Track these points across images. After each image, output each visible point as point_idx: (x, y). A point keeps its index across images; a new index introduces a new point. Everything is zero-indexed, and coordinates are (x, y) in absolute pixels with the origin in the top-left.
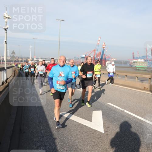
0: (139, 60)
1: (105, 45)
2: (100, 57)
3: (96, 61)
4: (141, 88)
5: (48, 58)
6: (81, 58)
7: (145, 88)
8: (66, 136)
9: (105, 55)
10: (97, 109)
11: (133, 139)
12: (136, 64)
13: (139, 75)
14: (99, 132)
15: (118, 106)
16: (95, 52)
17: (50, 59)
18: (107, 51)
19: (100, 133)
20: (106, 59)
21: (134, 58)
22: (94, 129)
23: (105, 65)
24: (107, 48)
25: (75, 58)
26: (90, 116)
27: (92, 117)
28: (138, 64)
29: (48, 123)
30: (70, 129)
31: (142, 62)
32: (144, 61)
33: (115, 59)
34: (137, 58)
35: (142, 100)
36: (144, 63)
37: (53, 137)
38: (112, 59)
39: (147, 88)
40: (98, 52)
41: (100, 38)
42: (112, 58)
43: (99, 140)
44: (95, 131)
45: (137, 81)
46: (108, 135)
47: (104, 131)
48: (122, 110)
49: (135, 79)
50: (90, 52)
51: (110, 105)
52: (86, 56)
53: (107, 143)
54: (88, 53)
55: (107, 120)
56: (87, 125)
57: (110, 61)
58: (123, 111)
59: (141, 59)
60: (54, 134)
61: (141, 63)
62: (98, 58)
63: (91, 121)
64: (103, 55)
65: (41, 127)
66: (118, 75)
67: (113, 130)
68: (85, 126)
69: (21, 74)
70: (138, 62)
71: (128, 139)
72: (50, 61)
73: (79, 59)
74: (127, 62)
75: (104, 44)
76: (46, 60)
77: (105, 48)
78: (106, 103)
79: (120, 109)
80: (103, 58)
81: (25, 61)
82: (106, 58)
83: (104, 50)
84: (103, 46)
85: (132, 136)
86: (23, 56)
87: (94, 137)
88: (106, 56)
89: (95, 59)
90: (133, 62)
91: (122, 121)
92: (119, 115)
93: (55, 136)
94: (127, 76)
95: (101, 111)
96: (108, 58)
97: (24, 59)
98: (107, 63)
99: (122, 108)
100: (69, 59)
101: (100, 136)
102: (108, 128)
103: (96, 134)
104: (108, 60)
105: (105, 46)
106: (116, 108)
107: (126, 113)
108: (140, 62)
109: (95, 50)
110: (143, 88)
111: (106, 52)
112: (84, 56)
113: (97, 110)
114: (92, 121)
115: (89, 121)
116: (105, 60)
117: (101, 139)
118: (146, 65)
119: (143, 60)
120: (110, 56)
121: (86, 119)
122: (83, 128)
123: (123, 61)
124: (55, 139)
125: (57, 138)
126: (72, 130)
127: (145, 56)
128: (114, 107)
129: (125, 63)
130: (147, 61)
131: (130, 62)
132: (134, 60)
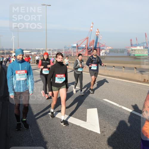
0: (138, 48)
1: (99, 32)
2: (93, 46)
3: (88, 51)
4: (140, 80)
5: (34, 49)
6: (71, 48)
7: (145, 80)
8: (58, 139)
9: (99, 43)
10: (91, 106)
11: (133, 139)
12: (135, 52)
13: (137, 66)
14: (94, 132)
15: (115, 102)
16: (87, 40)
17: (36, 50)
18: (101, 38)
19: (97, 133)
20: (101, 48)
21: (132, 45)
22: (89, 129)
23: (100, 55)
25: (65, 48)
26: (84, 115)
27: (86, 116)
28: (137, 52)
29: (37, 125)
30: (63, 131)
31: (141, 49)
32: (144, 48)
33: (110, 48)
34: (136, 45)
35: (142, 94)
36: (143, 51)
37: (44, 141)
38: (108, 48)
39: (147, 80)
40: (91, 40)
41: (93, 24)
42: (107, 47)
43: (95, 142)
44: (91, 131)
45: (136, 72)
46: (104, 135)
47: (100, 131)
48: (120, 106)
49: (134, 70)
50: (82, 40)
51: (106, 102)
52: (77, 45)
53: (104, 145)
54: (79, 41)
55: (103, 119)
56: (81, 126)
57: (105, 50)
58: (121, 108)
59: (140, 46)
60: (45, 138)
61: (140, 51)
62: (92, 46)
63: (85, 120)
64: (96, 43)
65: (30, 131)
66: (114, 66)
67: (110, 130)
68: (79, 127)
69: (4, 69)
70: (137, 49)
71: (127, 139)
72: (36, 53)
73: (70, 49)
74: (125, 50)
75: (97, 31)
76: (32, 52)
77: (98, 35)
78: (102, 99)
79: (118, 105)
80: (97, 47)
81: (7, 54)
82: (100, 47)
83: (97, 37)
84: (97, 33)
85: (132, 135)
86: (5, 48)
87: (90, 138)
88: (101, 45)
89: (88, 48)
90: (132, 50)
91: (120, 119)
92: (117, 113)
93: (46, 140)
94: (124, 67)
95: (96, 109)
97: (5, 51)
98: (101, 52)
99: (120, 104)
100: (58, 50)
101: (96, 137)
102: (105, 128)
103: (91, 135)
104: (103, 49)
105: (98, 33)
106: (113, 105)
107: (124, 110)
108: (139, 49)
109: (87, 38)
110: (143, 80)
112: (75, 45)
113: (92, 108)
114: (87, 121)
115: (83, 120)
116: (99, 49)
117: (97, 141)
119: (142, 48)
120: (105, 44)
121: (80, 119)
122: (76, 129)
124: (46, 143)
125: (48, 141)
126: (65, 132)
127: (144, 43)
128: (111, 104)
129: (122, 51)
130: (147, 48)
131: (128, 50)
132: (133, 47)
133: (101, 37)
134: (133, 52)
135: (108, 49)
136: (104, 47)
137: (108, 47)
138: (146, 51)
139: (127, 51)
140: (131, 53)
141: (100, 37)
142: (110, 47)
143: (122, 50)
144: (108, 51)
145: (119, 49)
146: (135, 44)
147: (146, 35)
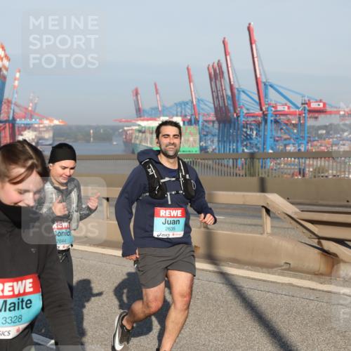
1: (6, 56)
9: (9, 102)
12: (152, 139)
18: (16, 83)
20: (18, 121)
21: (140, 113)
24: (19, 71)
33: (56, 122)
38: (46, 122)
42: (42, 117)
57: (35, 130)
74: (115, 129)
77: (7, 69)
80: (3, 117)
82: (14, 119)
88: (17, 110)
90: (140, 131)
96: (25, 118)
104: (28, 127)
105: (6, 63)
111: (14, 87)
116: (13, 127)
118: (191, 139)
123: (96, 128)
127: (185, 104)
129: (105, 135)
130: (197, 122)
131: (126, 132)
132: (143, 120)
133: (18, 79)
134: (146, 139)
135: (47, 129)
136: (31, 118)
137: (47, 119)
138: (191, 133)
139: (120, 134)
140: (138, 142)
141: (15, 79)
142: (57, 119)
143: (102, 131)
144: (48, 135)
145: (91, 127)
146: (152, 109)
147: (192, 72)
